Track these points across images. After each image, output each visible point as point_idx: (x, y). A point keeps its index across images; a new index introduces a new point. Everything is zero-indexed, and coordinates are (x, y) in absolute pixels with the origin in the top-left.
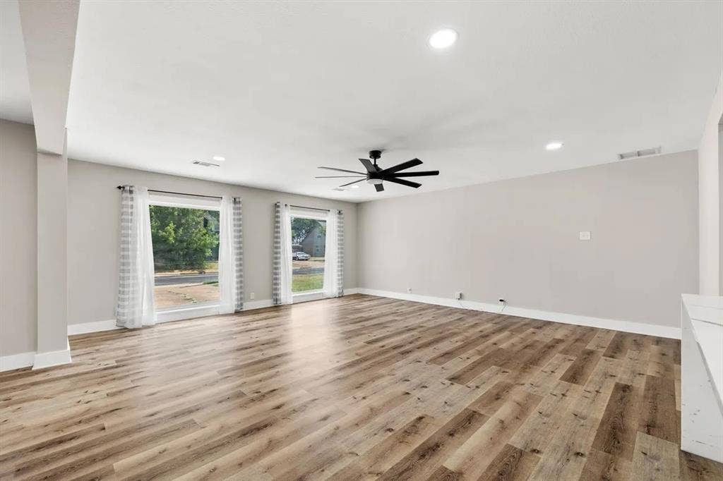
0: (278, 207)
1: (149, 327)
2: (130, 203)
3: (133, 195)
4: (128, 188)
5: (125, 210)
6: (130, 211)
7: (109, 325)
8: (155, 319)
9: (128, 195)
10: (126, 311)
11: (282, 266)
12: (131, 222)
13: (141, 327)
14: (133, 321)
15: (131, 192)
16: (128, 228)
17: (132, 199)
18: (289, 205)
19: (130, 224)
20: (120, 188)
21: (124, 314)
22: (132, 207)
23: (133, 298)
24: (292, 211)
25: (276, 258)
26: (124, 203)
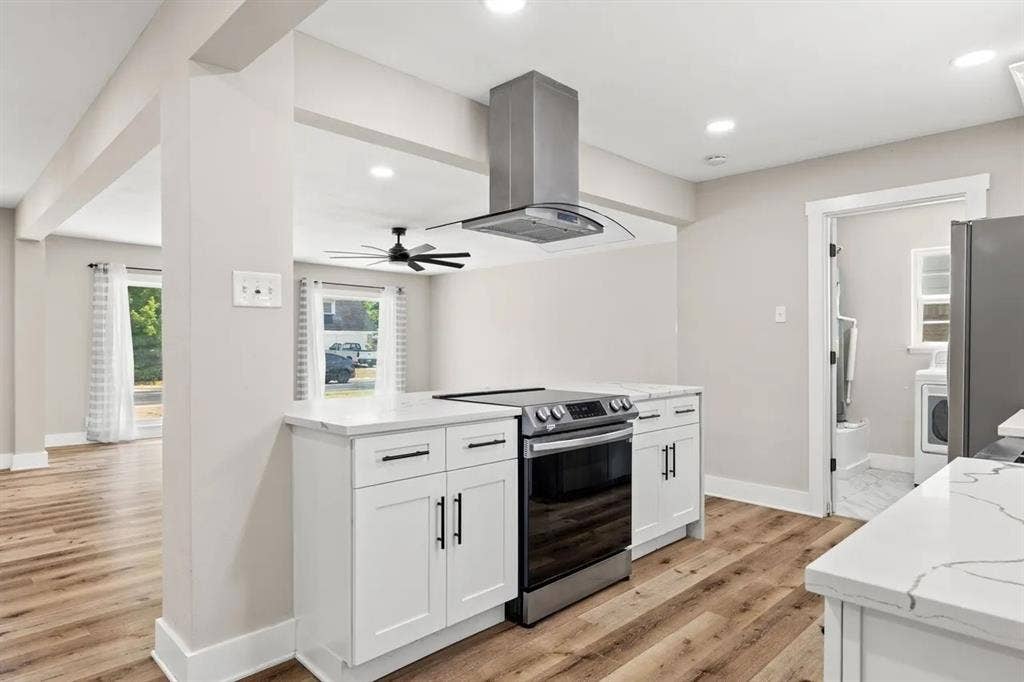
0: (304, 284)
1: (127, 442)
2: (104, 285)
3: (108, 275)
4: (101, 267)
5: (98, 293)
6: (104, 294)
7: (79, 438)
8: (135, 434)
9: (102, 275)
10: (99, 421)
11: (309, 367)
12: (106, 309)
13: (117, 441)
14: (108, 434)
15: (105, 271)
16: (101, 317)
17: (107, 280)
18: (320, 281)
19: (104, 312)
20: (91, 266)
21: (96, 425)
22: (107, 290)
23: (108, 406)
24: (325, 290)
25: (301, 357)
26: (97, 284)
